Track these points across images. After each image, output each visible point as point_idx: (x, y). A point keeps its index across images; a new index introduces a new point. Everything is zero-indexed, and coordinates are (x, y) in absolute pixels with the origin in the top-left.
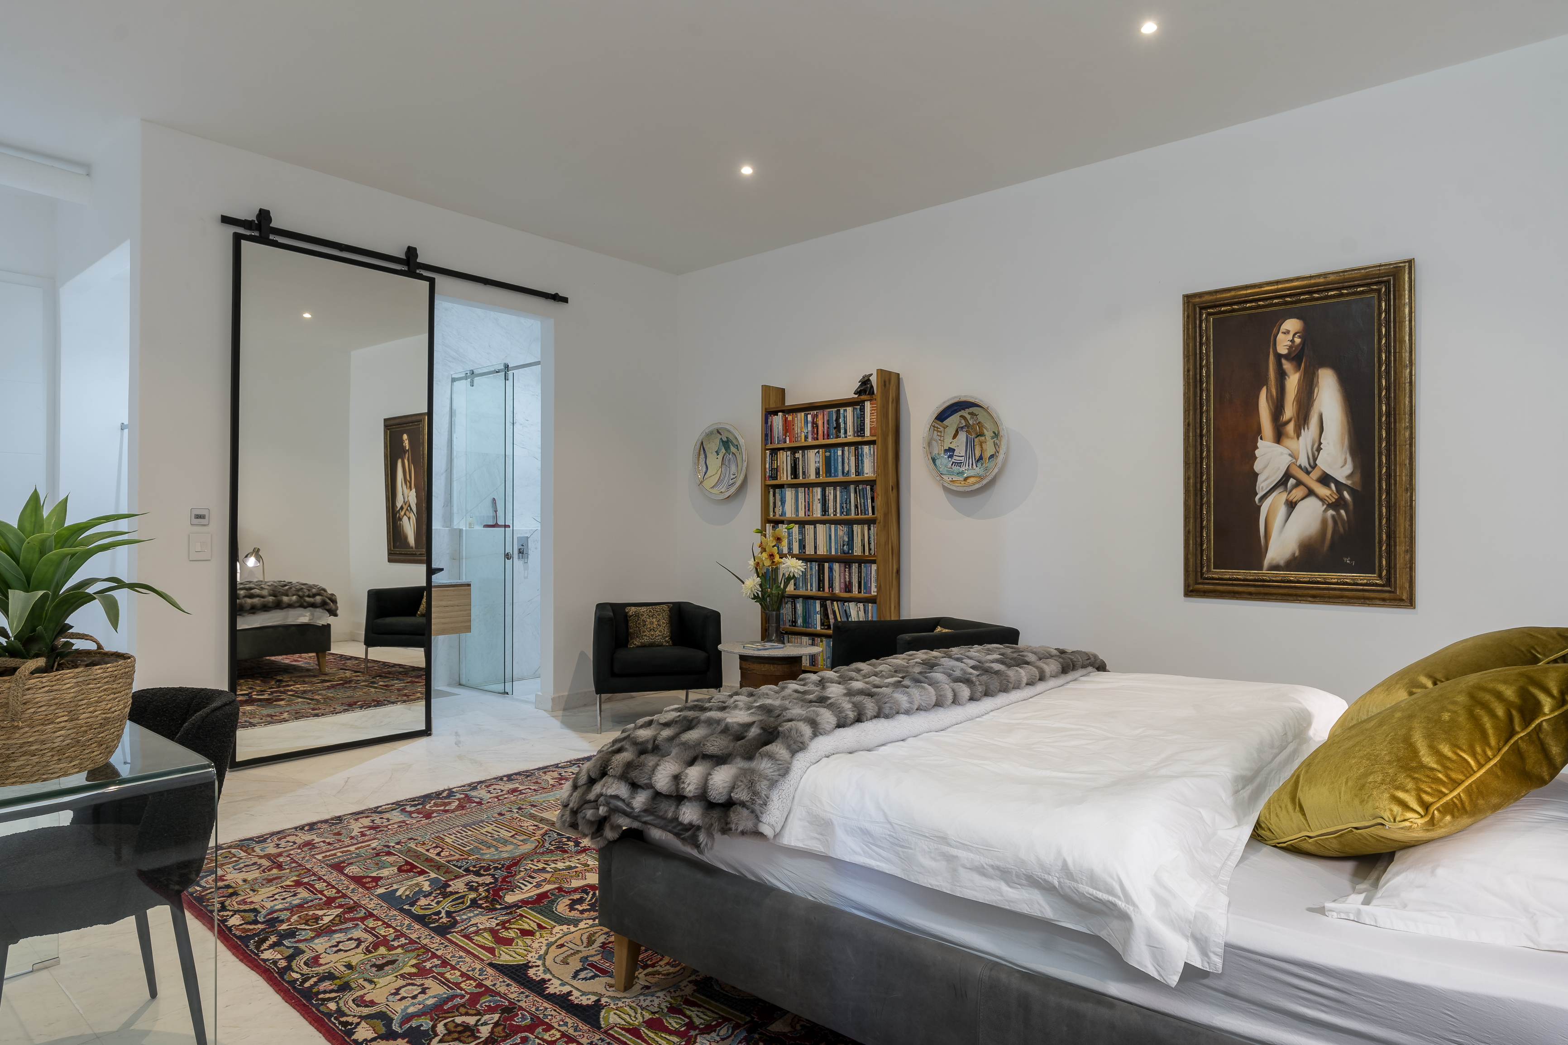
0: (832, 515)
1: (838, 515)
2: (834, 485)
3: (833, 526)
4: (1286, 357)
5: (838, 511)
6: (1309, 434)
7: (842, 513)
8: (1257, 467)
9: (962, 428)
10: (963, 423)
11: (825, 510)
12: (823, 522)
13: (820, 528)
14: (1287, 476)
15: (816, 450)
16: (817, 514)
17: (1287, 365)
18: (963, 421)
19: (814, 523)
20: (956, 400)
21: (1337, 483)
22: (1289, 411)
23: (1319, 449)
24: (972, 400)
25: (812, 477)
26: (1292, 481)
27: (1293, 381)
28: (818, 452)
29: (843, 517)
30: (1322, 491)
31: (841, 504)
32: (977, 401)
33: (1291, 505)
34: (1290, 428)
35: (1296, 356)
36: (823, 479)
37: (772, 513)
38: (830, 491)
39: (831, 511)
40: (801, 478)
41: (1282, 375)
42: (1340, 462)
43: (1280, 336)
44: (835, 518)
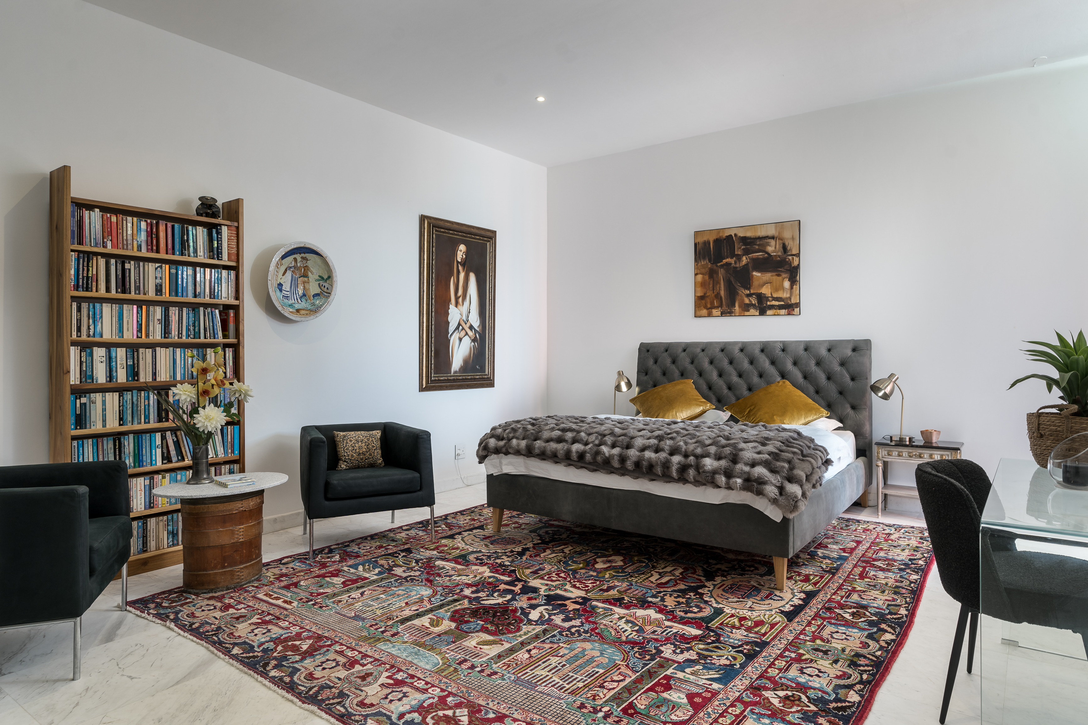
0: (176, 338)
1: (184, 338)
2: (180, 305)
3: (178, 351)
4: (460, 263)
5: (184, 333)
6: (467, 303)
7: (188, 336)
8: (449, 319)
9: (291, 267)
10: (293, 264)
11: (166, 332)
12: (166, 346)
13: (161, 352)
14: (459, 324)
15: (157, 265)
16: (157, 335)
17: (460, 268)
18: (293, 263)
19: (153, 346)
20: (302, 245)
21: (475, 329)
22: (460, 292)
23: (469, 312)
24: (315, 249)
25: (151, 295)
26: (461, 328)
27: (462, 275)
28: (161, 267)
29: (190, 340)
30: (470, 333)
31: (188, 326)
32: (318, 250)
33: (460, 339)
34: (460, 300)
35: (464, 263)
36: (166, 296)
37: (74, 333)
38: (174, 312)
39: (174, 332)
40: (133, 293)
41: (458, 272)
42: (476, 320)
43: (459, 252)
44: (180, 340)
